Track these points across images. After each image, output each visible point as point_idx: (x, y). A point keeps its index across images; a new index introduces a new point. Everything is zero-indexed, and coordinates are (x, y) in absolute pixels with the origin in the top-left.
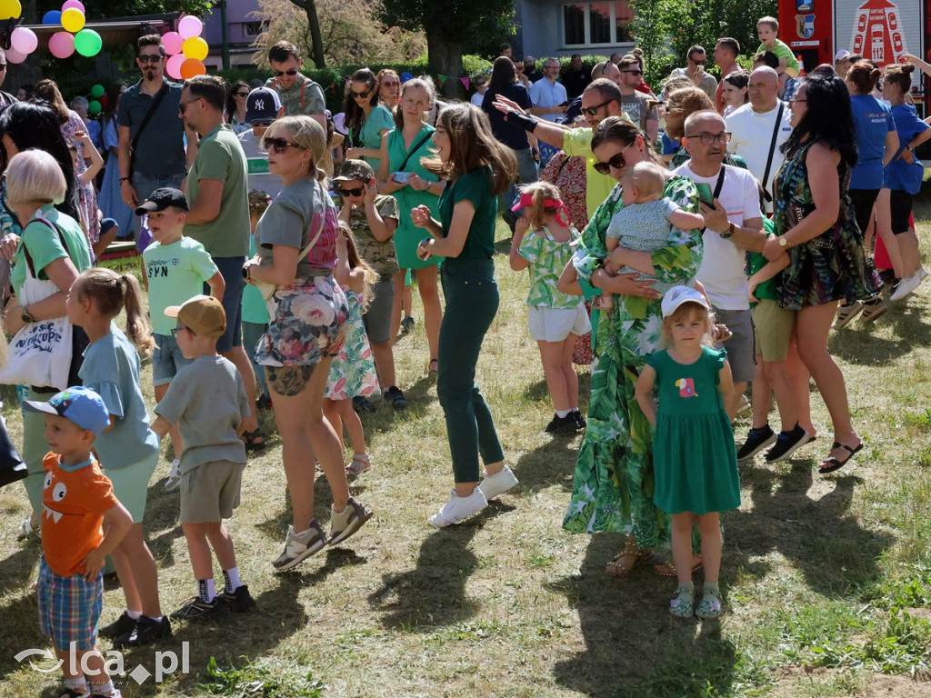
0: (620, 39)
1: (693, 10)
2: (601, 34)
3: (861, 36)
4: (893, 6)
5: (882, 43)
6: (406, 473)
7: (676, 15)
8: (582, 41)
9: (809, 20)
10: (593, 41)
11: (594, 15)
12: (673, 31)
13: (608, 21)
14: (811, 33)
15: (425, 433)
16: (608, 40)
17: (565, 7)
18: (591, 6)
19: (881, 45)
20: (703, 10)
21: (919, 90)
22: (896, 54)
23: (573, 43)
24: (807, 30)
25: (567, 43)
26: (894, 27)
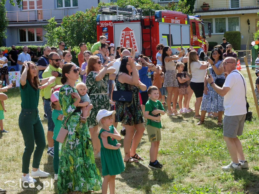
0: (38, 40)
1: (65, 31)
2: (31, 38)
3: (123, 40)
6: (8, 172)
7: (59, 32)
8: (25, 41)
10: (29, 41)
11: (29, 32)
12: (59, 38)
13: (34, 34)
15: (11, 160)
16: (34, 40)
17: (20, 29)
18: (28, 29)
19: (129, 42)
20: (68, 31)
22: (133, 45)
23: (22, 41)
25: (20, 41)
26: (133, 37)
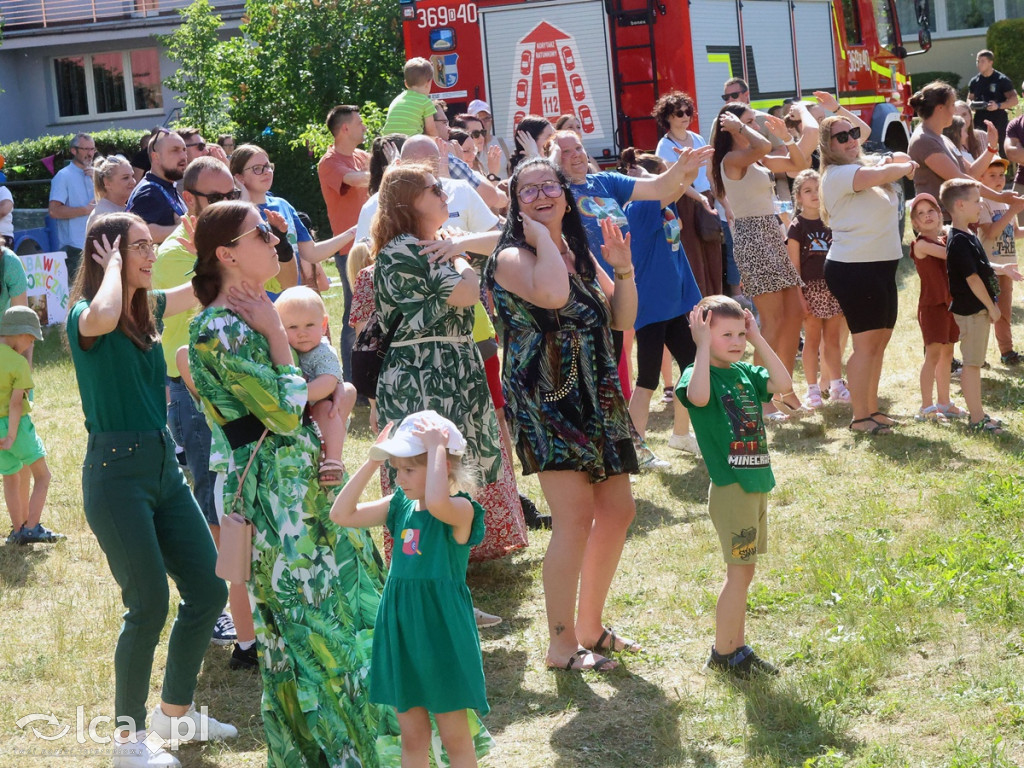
0: (140, 105)
1: (259, 56)
2: (111, 99)
3: (526, 81)
4: (566, 37)
5: (557, 90)
6: (20, 735)
7: (234, 64)
8: (85, 111)
9: (449, 62)
10: (101, 109)
11: (99, 72)
12: (234, 90)
13: (120, 79)
14: (453, 80)
15: (30, 677)
16: (123, 107)
17: (56, 61)
18: (93, 59)
19: (555, 92)
20: (274, 56)
21: (613, 153)
22: (576, 104)
23: (72, 114)
24: (448, 76)
25: (62, 115)
26: (571, 67)
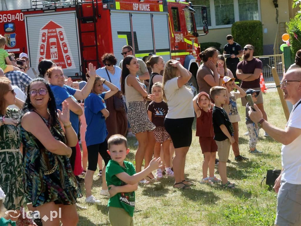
4: (61, 27)
5: (56, 49)
9: (12, 37)
14: (14, 44)
21: (79, 75)
24: (12, 42)
